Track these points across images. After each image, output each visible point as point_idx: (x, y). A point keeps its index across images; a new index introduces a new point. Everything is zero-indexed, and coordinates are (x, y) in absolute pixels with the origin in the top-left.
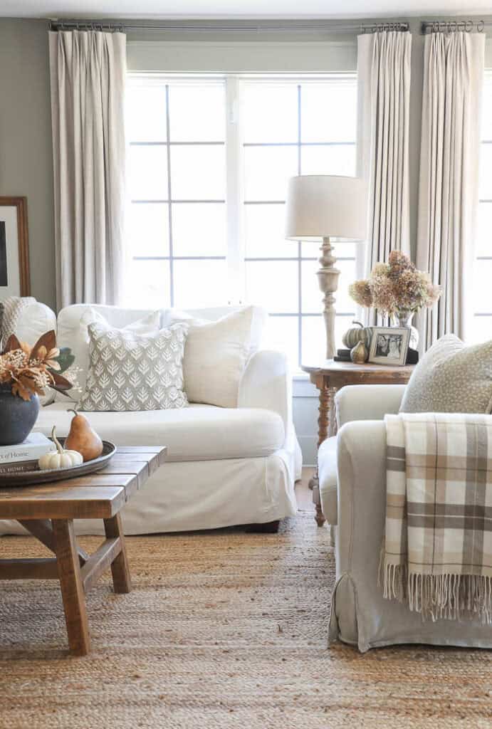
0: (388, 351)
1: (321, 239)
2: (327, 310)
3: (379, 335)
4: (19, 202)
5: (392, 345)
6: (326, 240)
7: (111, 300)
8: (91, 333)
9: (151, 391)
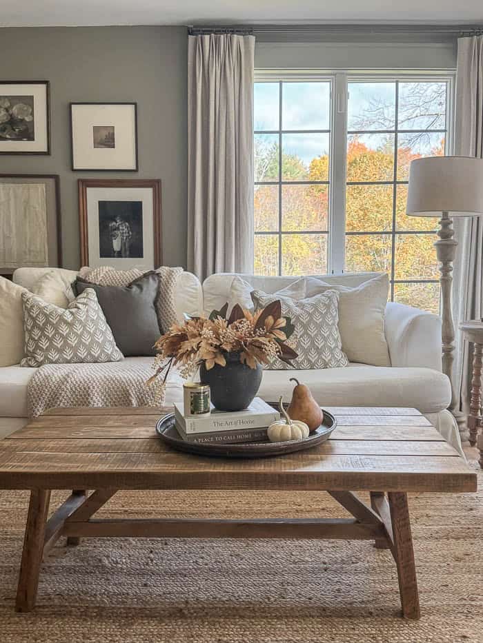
1: (440, 213)
2: (446, 278)
4: (155, 184)
6: (445, 214)
8: (254, 299)
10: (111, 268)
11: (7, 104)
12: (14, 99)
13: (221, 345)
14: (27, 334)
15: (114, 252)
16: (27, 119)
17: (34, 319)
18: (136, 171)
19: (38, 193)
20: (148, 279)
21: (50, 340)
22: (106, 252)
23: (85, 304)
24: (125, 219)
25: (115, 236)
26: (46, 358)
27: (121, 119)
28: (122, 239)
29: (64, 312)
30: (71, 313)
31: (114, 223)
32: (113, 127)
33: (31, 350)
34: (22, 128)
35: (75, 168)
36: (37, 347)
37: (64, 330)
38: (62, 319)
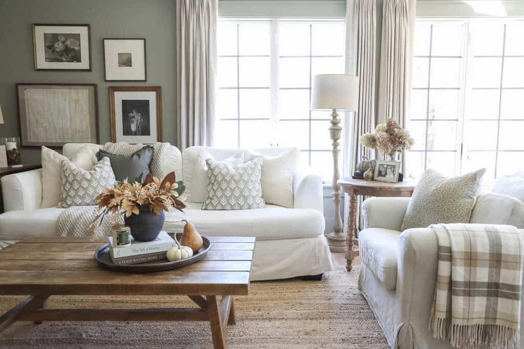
0: (386, 174)
1: (331, 110)
2: (335, 150)
3: (380, 165)
4: (157, 89)
5: (389, 171)
6: (334, 111)
7: (209, 144)
8: (208, 164)
9: (246, 198)
10: (125, 143)
11: (63, 39)
12: (67, 36)
13: (137, 200)
14: (62, 187)
15: (132, 132)
16: (76, 48)
17: (67, 177)
18: (145, 81)
19: (83, 95)
20: (145, 150)
21: (76, 191)
22: (127, 132)
23: (101, 167)
24: (139, 111)
25: (133, 122)
26: (73, 202)
27: (135, 48)
28: (137, 124)
29: (86, 173)
30: (91, 173)
31: (132, 114)
32: (131, 54)
33: (64, 197)
34: (73, 54)
35: (107, 79)
36: (68, 195)
37: (85, 184)
38: (84, 178)
